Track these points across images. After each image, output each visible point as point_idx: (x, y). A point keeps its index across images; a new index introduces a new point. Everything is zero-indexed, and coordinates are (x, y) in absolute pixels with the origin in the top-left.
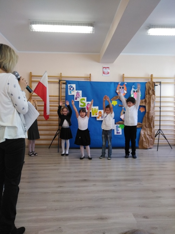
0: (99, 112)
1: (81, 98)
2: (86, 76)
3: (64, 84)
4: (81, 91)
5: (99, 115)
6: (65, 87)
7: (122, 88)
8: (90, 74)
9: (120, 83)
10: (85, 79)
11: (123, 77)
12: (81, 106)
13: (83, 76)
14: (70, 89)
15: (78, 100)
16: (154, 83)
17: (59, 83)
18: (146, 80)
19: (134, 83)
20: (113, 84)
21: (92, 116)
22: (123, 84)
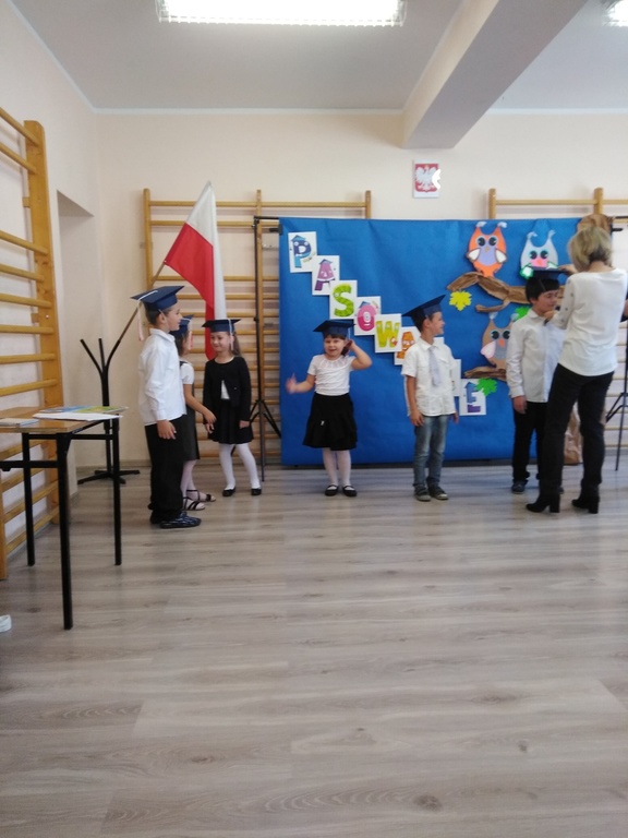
0: (404, 335)
1: (337, 283)
2: (350, 200)
3: (272, 231)
4: (338, 257)
5: (403, 346)
6: (277, 245)
7: (487, 242)
8: (368, 193)
9: (482, 224)
10: (347, 213)
11: (491, 200)
12: (337, 312)
13: (341, 199)
14: (296, 250)
15: (326, 290)
17: (255, 229)
18: (575, 211)
19: (533, 224)
20: (456, 224)
21: (378, 349)
22: (491, 227)
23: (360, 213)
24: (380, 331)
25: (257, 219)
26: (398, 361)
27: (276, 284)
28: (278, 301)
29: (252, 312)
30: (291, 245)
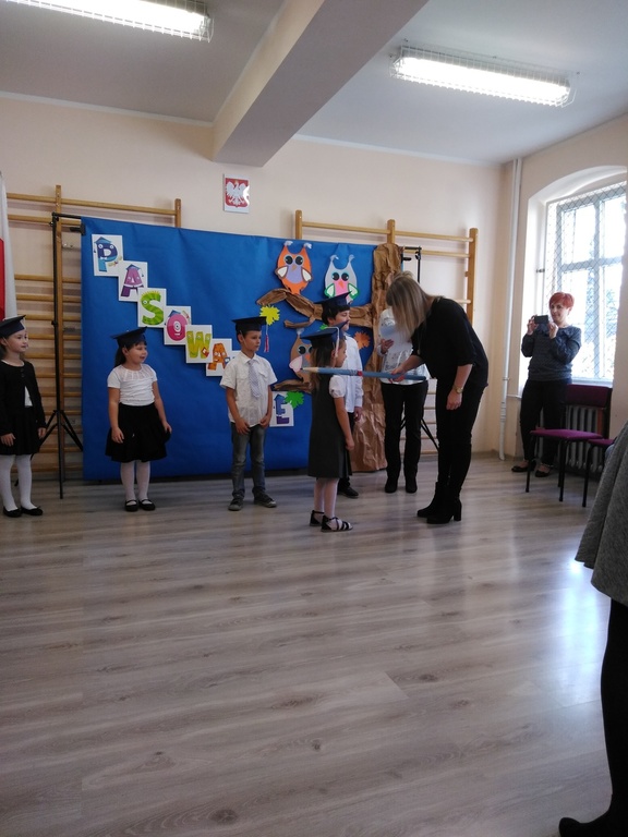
0: (215, 346)
1: (146, 290)
2: (160, 207)
3: (73, 230)
5: (215, 357)
6: (79, 245)
7: (294, 261)
8: (178, 202)
9: (290, 243)
10: (156, 219)
11: (297, 221)
12: (145, 320)
13: (149, 204)
14: (101, 253)
15: (133, 297)
16: (400, 250)
17: (54, 227)
18: (372, 239)
19: (335, 247)
20: (265, 241)
21: (189, 360)
22: (298, 246)
23: (170, 220)
24: (190, 341)
25: (56, 217)
26: (209, 373)
27: (78, 287)
28: (80, 305)
29: (50, 314)
30: (95, 247)
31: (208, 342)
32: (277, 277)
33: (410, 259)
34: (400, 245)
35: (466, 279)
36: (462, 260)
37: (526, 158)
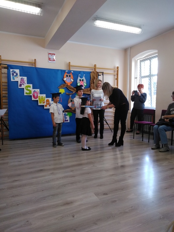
0: (47, 100)
1: (26, 85)
2: (30, 61)
3: (5, 68)
4: (26, 77)
5: (47, 103)
6: (7, 72)
7: (68, 76)
8: (35, 60)
9: (67, 71)
10: (29, 65)
11: (69, 65)
12: (26, 93)
13: (27, 61)
14: (13, 75)
15: (23, 87)
16: (98, 73)
18: (90, 70)
19: (80, 72)
20: (60, 71)
21: (39, 104)
22: (69, 72)
23: (33, 65)
24: (39, 99)
26: (45, 108)
27: (6, 84)
28: (7, 89)
30: (11, 73)
31: (45, 99)
32: (64, 80)
33: (100, 75)
34: (98, 71)
35: (116, 80)
36: (115, 75)
37: (131, 47)
